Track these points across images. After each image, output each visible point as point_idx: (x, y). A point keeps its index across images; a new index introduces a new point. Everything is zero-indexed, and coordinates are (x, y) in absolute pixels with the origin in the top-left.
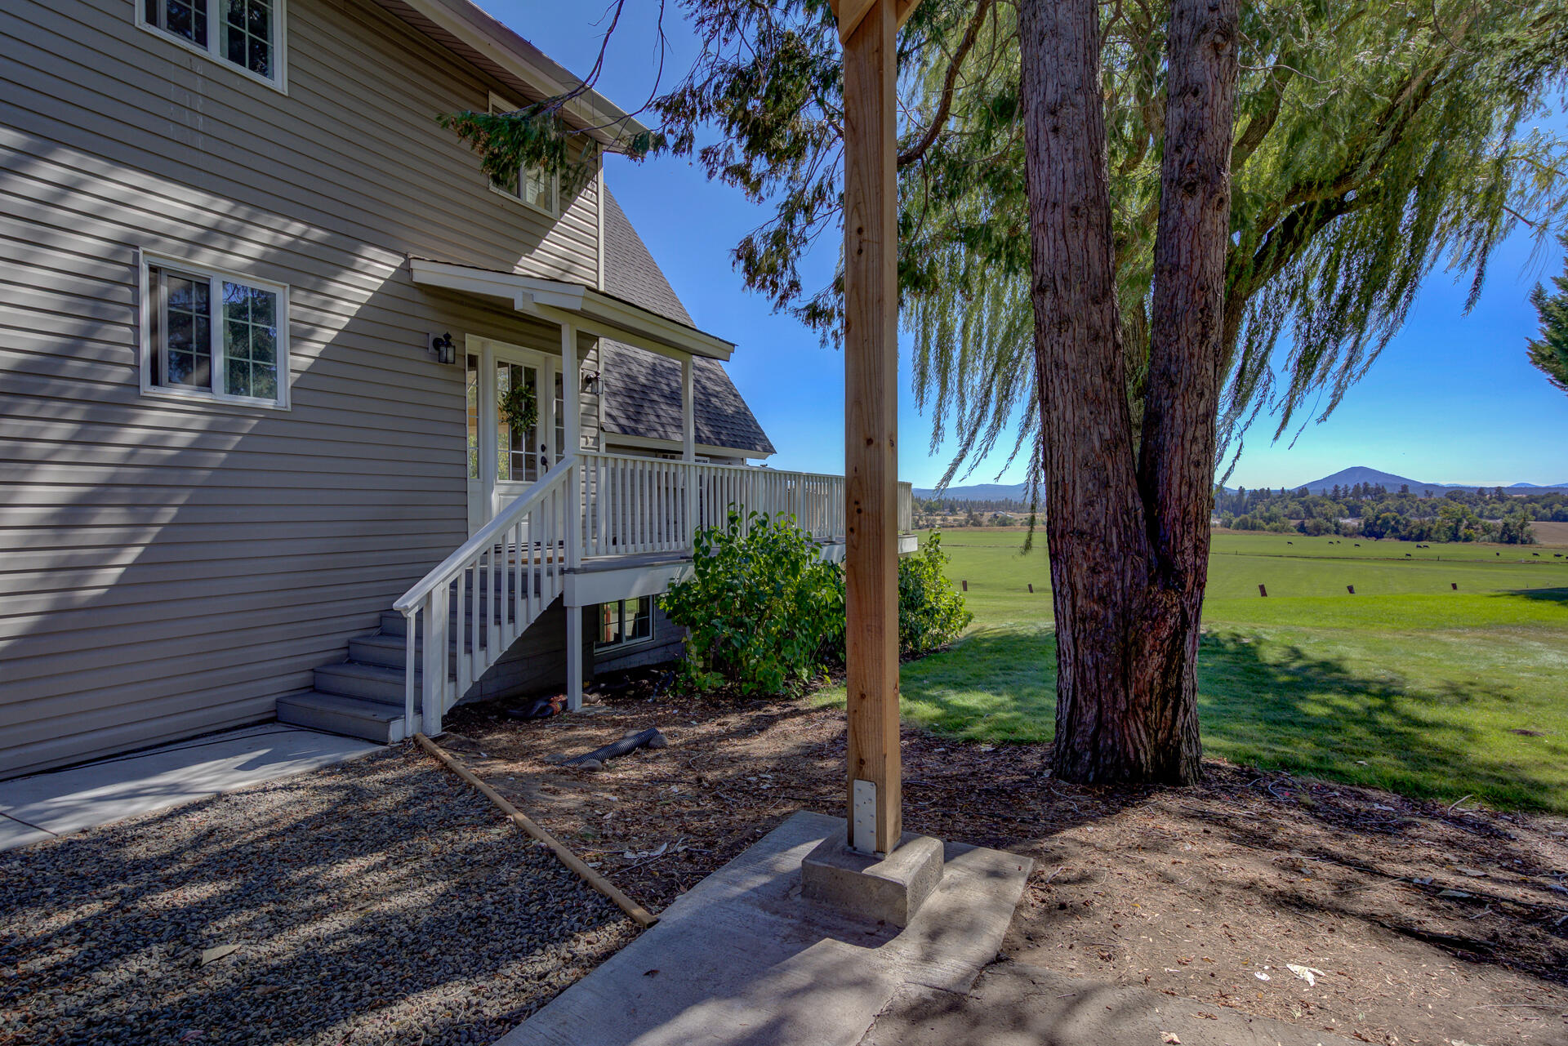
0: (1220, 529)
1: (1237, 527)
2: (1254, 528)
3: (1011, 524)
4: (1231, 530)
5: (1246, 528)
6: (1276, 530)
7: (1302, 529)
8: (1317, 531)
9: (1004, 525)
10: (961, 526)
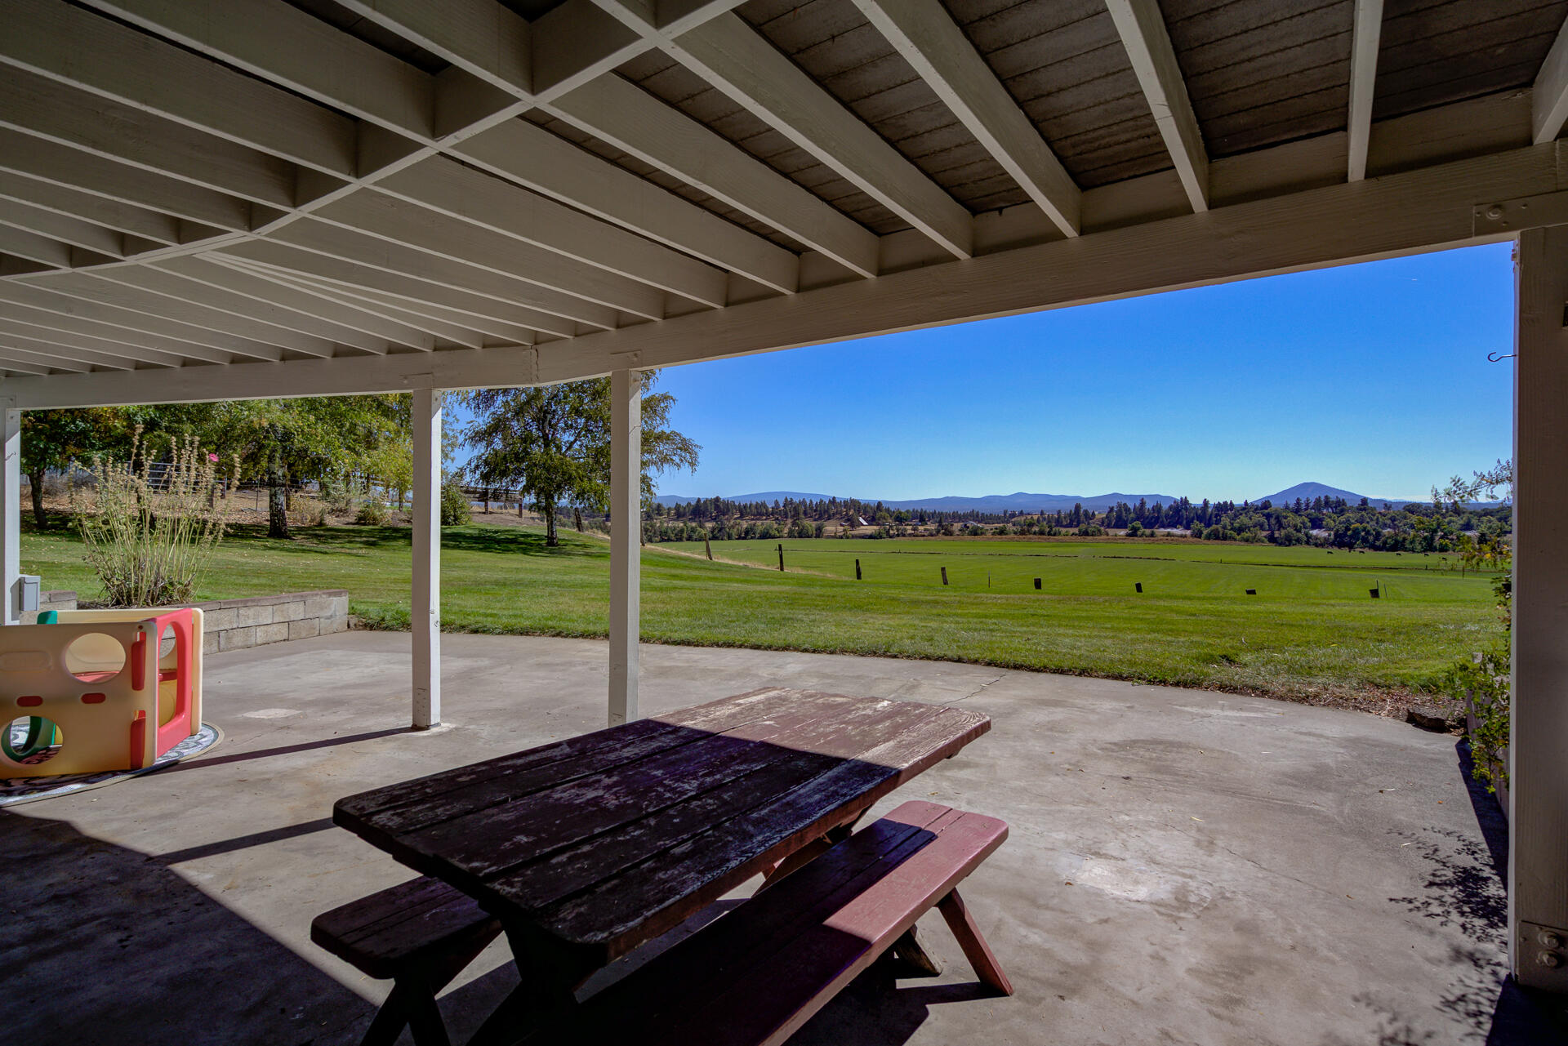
0: (1191, 539)
1: (1208, 537)
2: (1225, 538)
3: (982, 534)
4: (1202, 540)
5: (1217, 538)
6: (1247, 540)
7: (1272, 539)
8: (1288, 541)
9: (976, 534)
10: (932, 535)
